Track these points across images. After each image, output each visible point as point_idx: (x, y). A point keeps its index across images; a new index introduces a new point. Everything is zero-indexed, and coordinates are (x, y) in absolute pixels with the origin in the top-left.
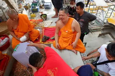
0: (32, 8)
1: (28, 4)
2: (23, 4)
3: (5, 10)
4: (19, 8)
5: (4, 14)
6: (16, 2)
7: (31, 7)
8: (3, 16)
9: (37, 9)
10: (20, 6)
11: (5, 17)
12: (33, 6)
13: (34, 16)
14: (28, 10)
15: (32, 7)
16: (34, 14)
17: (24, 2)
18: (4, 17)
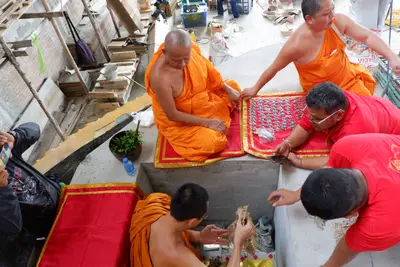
0: (185, 11)
3: (99, 19)
4: (143, 10)
5: (97, 35)
7: (182, 9)
8: (93, 41)
9: (203, 15)
10: (144, 6)
11: (100, 43)
12: (188, 3)
14: (170, 20)
15: (186, 8)
16: (190, 32)
18: (96, 43)
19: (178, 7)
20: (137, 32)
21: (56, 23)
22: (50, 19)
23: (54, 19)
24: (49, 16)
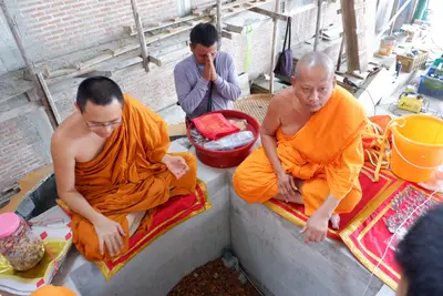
0: (429, 74)
1: (424, 52)
2: (402, 48)
3: (327, 45)
4: (379, 55)
6: (377, 32)
7: (427, 70)
10: (384, 50)
12: (440, 67)
13: (416, 107)
14: (404, 77)
15: (432, 71)
16: (418, 98)
17: (409, 40)
19: (423, 67)
20: (356, 72)
21: (277, 25)
22: (274, 20)
23: (279, 21)
24: (275, 17)
